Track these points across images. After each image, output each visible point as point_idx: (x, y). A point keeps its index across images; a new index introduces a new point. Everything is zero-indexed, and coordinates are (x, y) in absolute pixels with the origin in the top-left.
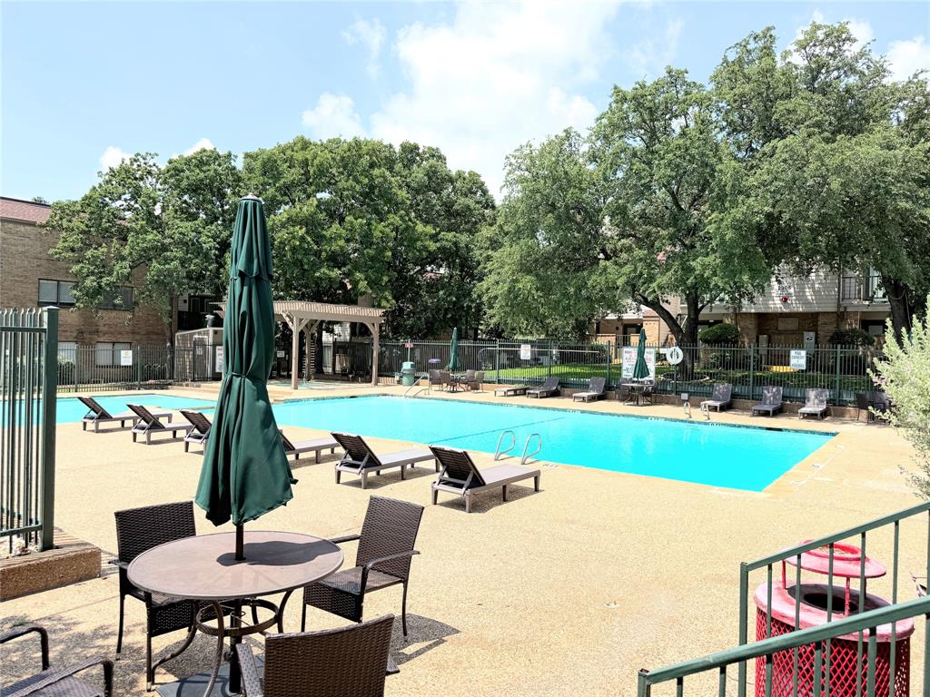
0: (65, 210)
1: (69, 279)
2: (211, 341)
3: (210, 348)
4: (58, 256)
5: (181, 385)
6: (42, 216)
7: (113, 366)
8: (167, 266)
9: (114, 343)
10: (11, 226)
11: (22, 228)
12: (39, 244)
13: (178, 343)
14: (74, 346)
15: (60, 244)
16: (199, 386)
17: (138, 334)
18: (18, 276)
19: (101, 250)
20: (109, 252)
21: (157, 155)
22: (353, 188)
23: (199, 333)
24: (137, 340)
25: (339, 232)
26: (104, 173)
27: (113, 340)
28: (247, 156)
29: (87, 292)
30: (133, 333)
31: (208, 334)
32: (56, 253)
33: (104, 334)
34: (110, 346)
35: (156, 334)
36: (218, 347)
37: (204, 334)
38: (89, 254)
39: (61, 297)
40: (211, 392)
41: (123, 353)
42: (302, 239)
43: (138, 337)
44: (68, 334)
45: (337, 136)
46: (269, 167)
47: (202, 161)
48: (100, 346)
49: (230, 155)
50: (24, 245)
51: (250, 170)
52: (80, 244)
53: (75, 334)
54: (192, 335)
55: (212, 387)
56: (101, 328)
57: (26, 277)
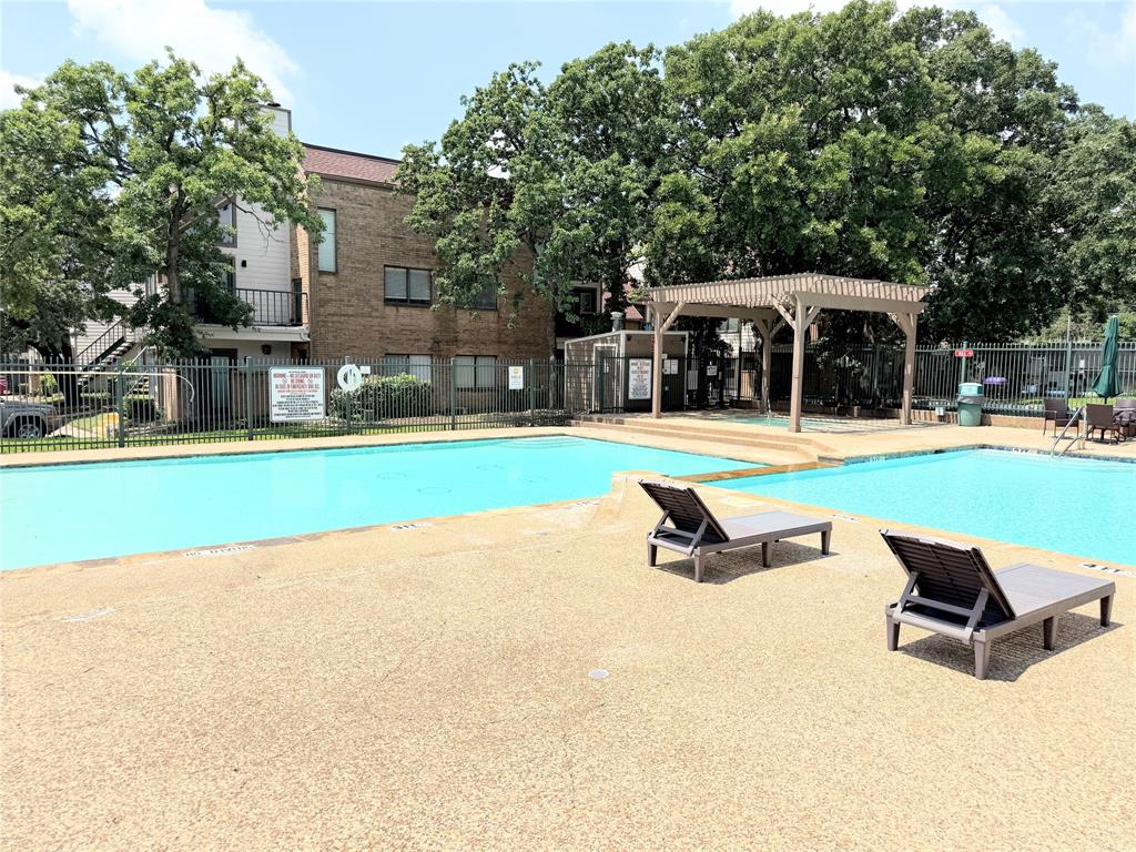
0: (418, 159)
1: (421, 266)
2: (622, 351)
3: (622, 362)
4: (416, 225)
5: (591, 420)
7: (475, 389)
8: (575, 232)
9: (476, 357)
10: (348, 188)
11: (362, 192)
12: (382, 214)
13: (570, 355)
14: (426, 360)
15: (418, 208)
16: (622, 422)
17: (506, 343)
18: (359, 262)
19: (475, 212)
20: (487, 215)
21: (540, 64)
22: (858, 81)
23: (604, 340)
24: (503, 352)
25: (836, 157)
26: (469, 98)
27: (476, 352)
28: (672, 52)
29: (458, 278)
30: (499, 342)
31: (618, 341)
32: (413, 222)
33: (465, 344)
34: (470, 361)
35: (527, 343)
36: (631, 361)
37: (612, 341)
38: (458, 219)
39: (412, 291)
40: (646, 432)
41: (511, 369)
42: (782, 172)
43: (504, 348)
44: (421, 343)
45: (804, 9)
46: (710, 62)
47: (610, 62)
48: (460, 361)
49: (651, 49)
50: (365, 217)
51: (676, 72)
52: (445, 206)
53: (429, 345)
54: (590, 344)
55: (637, 424)
56: (461, 336)
57: (369, 263)
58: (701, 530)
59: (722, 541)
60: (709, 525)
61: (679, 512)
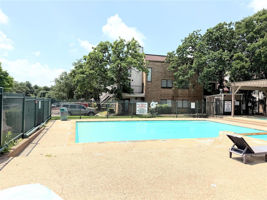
0: (171, 55)
1: (170, 79)
2: (223, 99)
3: (223, 102)
4: (169, 70)
5: (214, 117)
6: (163, 59)
7: (182, 108)
8: (210, 69)
9: (183, 100)
10: (155, 63)
11: (157, 63)
12: (162, 68)
13: (208, 100)
14: (170, 101)
15: (170, 66)
16: (223, 118)
17: (191, 97)
18: (156, 79)
19: (184, 66)
20: (187, 67)
21: (201, 30)
23: (217, 96)
24: (190, 99)
26: (183, 40)
27: (183, 99)
28: (237, 23)
29: (179, 82)
30: (189, 97)
31: (221, 96)
32: (169, 69)
33: (180, 97)
34: (181, 101)
35: (196, 97)
36: (225, 102)
37: (220, 96)
38: (180, 68)
39: (168, 85)
40: (230, 121)
41: (192, 103)
43: (190, 98)
44: (170, 97)
47: (220, 27)
48: (179, 101)
49: (231, 23)
50: (158, 69)
51: (238, 28)
52: (176, 65)
53: (171, 97)
54: (214, 97)
55: (227, 118)
56: (179, 95)
57: (158, 79)
58: (246, 149)
59: (252, 153)
60: (248, 148)
61: (239, 144)
